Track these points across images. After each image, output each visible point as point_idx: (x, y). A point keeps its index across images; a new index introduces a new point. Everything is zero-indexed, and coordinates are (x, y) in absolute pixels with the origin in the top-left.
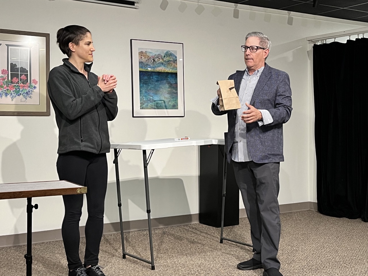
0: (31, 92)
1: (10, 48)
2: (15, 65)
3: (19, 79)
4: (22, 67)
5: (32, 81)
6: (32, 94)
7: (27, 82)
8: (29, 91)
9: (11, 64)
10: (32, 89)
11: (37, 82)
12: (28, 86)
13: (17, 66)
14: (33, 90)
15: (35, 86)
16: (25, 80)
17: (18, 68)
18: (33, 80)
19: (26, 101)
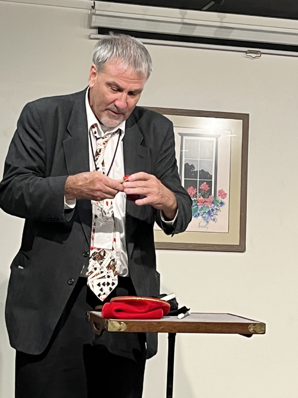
0: (215, 210)
1: (186, 140)
2: (192, 166)
3: (197, 190)
4: (203, 170)
5: (217, 194)
6: (217, 215)
7: (211, 194)
8: (213, 210)
9: (186, 165)
10: (218, 205)
11: (225, 194)
12: (211, 201)
13: (194, 168)
14: (218, 208)
15: (223, 200)
16: (207, 191)
17: (197, 171)
18: (220, 191)
19: (207, 226)
